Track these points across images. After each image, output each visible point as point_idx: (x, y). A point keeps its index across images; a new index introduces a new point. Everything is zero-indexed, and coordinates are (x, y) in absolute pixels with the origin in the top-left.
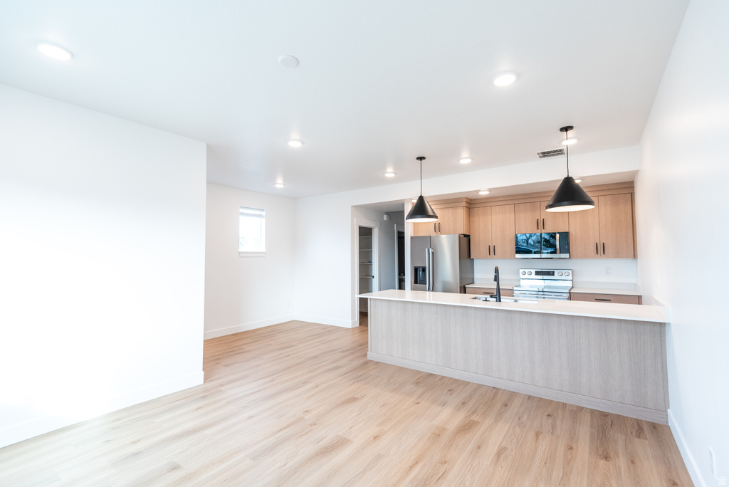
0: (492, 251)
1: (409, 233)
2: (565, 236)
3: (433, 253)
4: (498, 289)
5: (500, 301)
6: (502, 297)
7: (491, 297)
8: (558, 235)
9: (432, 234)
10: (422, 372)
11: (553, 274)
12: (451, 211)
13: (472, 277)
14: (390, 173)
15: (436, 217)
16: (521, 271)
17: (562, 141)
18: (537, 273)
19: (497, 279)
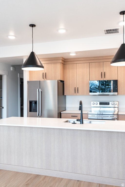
0: (76, 91)
1: (26, 79)
2: (116, 82)
3: (41, 92)
4: (82, 114)
5: (83, 123)
6: (83, 120)
7: (77, 120)
8: (112, 82)
9: (41, 79)
10: (31, 174)
11: (108, 104)
12: (53, 65)
13: (65, 106)
14: (12, 36)
15: (43, 67)
16: (92, 102)
17: (118, 23)
18: (101, 104)
19: (81, 108)
